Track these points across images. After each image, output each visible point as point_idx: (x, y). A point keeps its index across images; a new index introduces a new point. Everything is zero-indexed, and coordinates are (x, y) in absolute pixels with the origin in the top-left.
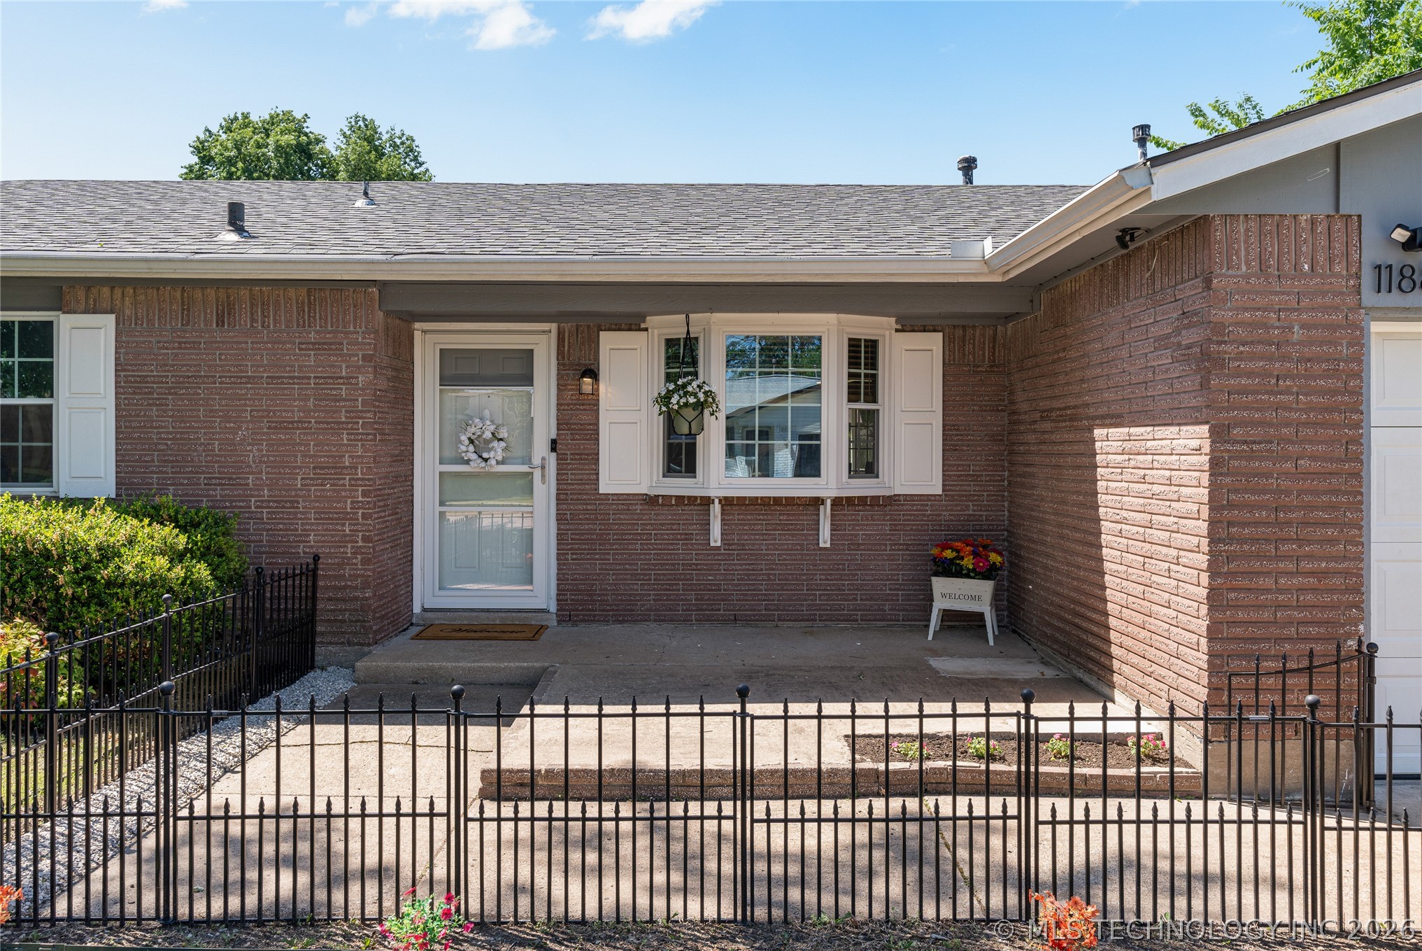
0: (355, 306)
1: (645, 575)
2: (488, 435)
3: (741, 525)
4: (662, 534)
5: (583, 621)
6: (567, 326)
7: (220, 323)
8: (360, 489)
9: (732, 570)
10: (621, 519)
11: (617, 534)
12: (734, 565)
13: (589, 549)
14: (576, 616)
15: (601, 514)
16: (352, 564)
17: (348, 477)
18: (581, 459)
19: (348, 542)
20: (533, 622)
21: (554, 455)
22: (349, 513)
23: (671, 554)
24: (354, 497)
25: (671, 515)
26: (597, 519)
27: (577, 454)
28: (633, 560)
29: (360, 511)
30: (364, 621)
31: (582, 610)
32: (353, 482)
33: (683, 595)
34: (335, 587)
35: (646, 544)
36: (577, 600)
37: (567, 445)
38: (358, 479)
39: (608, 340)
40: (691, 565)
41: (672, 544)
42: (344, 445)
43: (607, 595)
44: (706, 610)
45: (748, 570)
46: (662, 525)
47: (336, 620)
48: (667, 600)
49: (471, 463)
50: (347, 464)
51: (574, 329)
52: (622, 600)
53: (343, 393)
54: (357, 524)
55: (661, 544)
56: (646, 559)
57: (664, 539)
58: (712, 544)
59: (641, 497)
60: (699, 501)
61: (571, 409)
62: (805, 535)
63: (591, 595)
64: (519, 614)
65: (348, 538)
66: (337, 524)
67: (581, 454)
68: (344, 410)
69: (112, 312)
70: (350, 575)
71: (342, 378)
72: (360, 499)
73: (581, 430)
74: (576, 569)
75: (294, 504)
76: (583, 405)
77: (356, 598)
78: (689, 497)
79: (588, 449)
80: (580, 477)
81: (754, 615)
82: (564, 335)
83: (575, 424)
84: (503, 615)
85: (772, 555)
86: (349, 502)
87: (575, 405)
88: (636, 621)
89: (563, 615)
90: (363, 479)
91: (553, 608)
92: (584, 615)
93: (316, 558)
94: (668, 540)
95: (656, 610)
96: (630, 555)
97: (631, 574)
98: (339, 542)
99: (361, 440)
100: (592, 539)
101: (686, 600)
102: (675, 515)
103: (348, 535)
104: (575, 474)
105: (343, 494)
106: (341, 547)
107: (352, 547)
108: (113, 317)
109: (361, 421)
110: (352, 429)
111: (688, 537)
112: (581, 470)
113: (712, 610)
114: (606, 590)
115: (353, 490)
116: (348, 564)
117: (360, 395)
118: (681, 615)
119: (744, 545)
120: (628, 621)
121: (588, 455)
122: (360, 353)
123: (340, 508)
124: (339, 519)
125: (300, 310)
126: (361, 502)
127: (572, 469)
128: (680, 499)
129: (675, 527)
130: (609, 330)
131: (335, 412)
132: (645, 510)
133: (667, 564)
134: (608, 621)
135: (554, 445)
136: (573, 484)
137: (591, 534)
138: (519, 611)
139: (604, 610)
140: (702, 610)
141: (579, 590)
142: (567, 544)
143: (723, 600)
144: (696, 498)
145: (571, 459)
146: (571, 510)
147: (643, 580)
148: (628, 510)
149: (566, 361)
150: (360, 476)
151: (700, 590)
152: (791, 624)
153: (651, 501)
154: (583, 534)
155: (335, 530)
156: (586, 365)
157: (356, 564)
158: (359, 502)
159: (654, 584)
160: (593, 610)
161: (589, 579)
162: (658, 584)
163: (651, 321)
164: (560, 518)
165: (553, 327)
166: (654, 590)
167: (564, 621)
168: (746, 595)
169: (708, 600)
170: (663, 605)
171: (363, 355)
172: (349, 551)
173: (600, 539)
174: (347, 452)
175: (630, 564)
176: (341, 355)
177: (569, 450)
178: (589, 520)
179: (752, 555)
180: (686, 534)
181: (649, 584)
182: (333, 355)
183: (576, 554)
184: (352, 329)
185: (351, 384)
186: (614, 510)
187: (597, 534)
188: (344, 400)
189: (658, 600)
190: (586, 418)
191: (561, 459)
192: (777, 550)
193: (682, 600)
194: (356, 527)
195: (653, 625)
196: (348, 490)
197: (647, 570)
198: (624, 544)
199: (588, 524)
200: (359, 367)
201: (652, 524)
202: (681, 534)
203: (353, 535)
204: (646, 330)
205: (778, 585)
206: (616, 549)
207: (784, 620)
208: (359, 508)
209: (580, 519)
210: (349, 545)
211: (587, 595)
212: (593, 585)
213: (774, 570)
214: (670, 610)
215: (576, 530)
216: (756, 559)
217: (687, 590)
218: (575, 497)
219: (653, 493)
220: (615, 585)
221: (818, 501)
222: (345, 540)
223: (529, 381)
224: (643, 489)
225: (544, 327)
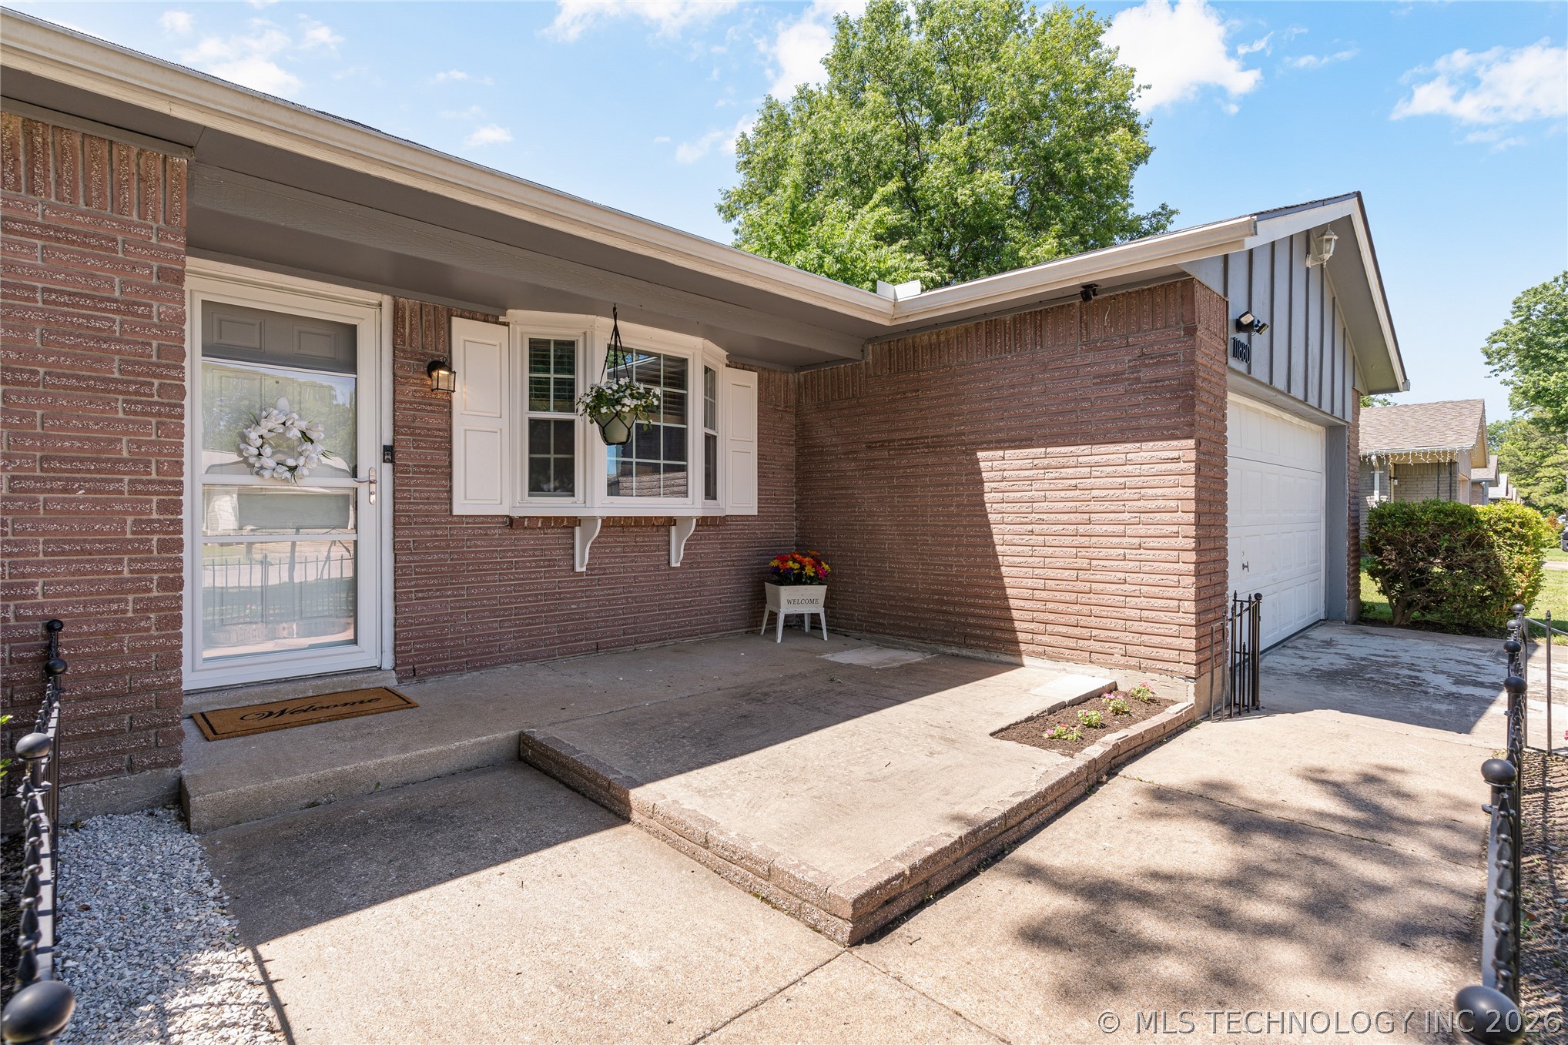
0: (141, 179)
1: (505, 610)
2: (295, 433)
3: (602, 548)
4: (523, 562)
5: (433, 674)
6: (407, 303)
8: (155, 498)
9: (595, 596)
10: (476, 546)
11: (472, 564)
12: (597, 590)
13: (439, 585)
14: (424, 668)
15: (453, 541)
16: (139, 630)
17: (126, 478)
18: (428, 473)
19: (130, 592)
20: (364, 686)
21: (388, 467)
22: (130, 541)
23: (533, 584)
24: (142, 513)
25: (534, 539)
26: (448, 546)
27: (423, 466)
28: (492, 593)
29: (155, 537)
31: (430, 661)
32: (140, 487)
33: (547, 628)
34: (99, 675)
35: (507, 574)
36: (424, 649)
37: (409, 454)
38: (150, 482)
39: (461, 328)
40: (554, 594)
41: (534, 572)
42: (120, 421)
43: (461, 638)
44: (570, 642)
45: (609, 595)
46: (524, 551)
47: (100, 734)
48: (529, 636)
49: (267, 474)
50: (125, 454)
51: (417, 308)
52: (480, 642)
53: (117, 328)
54: (148, 560)
55: (523, 573)
56: (506, 592)
57: (526, 567)
58: (578, 569)
59: (500, 520)
60: (565, 523)
61: (415, 409)
62: (657, 556)
63: (442, 641)
64: (344, 678)
65: (129, 585)
66: (102, 561)
67: (428, 466)
68: (117, 358)
70: (133, 650)
71: (115, 301)
72: (155, 516)
73: (428, 436)
74: (422, 611)
76: (430, 405)
77: (147, 689)
78: (556, 518)
79: (436, 460)
80: (426, 495)
81: (614, 642)
82: (403, 312)
83: (419, 428)
84: (319, 682)
85: (630, 577)
86: (129, 522)
87: (420, 403)
88: (497, 664)
89: (406, 671)
90: (161, 482)
91: (388, 663)
92: (432, 667)
93: (54, 625)
94: (530, 567)
95: (518, 649)
96: (488, 588)
97: (490, 611)
98: (109, 592)
99: (159, 414)
100: (442, 572)
101: (549, 633)
102: (538, 539)
103: (128, 580)
104: (421, 491)
105: (117, 507)
106: (111, 601)
107: (136, 601)
109: (156, 382)
110: (137, 393)
111: (551, 563)
112: (428, 486)
113: (576, 641)
114: (460, 632)
115: (141, 501)
116: (127, 631)
117: (155, 337)
118: (544, 651)
119: (605, 569)
120: (486, 665)
121: (437, 467)
122: (155, 265)
123: (109, 533)
124: (107, 551)
126: (158, 521)
127: (416, 485)
128: (546, 520)
129: (537, 553)
130: (461, 317)
131: (100, 360)
132: (506, 534)
133: (529, 595)
134: (463, 670)
135: (389, 453)
136: (418, 504)
137: (441, 566)
138: (336, 674)
139: (457, 657)
140: (565, 643)
141: (427, 636)
142: (410, 580)
143: (586, 629)
144: (562, 518)
145: (415, 473)
146: (415, 536)
147: (503, 616)
148: (486, 535)
149: (409, 349)
150: (154, 476)
151: (564, 621)
152: (646, 646)
153: (511, 522)
154: (431, 566)
155: (98, 573)
156: (433, 356)
157: (148, 629)
158: (152, 521)
159: (515, 620)
160: (444, 659)
161: (439, 622)
162: (519, 619)
163: (513, 314)
164: (397, 546)
165: (386, 299)
166: (516, 626)
167: (407, 678)
168: (607, 621)
169: (572, 630)
170: (526, 642)
171: (160, 268)
172: (130, 607)
173: (453, 571)
174: (126, 433)
175: (488, 599)
176: (111, 260)
177: (412, 461)
178: (439, 548)
179: (612, 579)
180: (549, 560)
181: (510, 620)
182: (94, 257)
183: (422, 591)
184: (135, 218)
185: (135, 314)
186: (469, 535)
187: (449, 566)
188: (120, 341)
189: (520, 637)
190: (434, 421)
191: (402, 472)
192: (634, 572)
193: (545, 634)
194: (147, 565)
195: (515, 667)
196: (128, 501)
197: (507, 604)
198: (481, 576)
199: (437, 553)
200: (152, 288)
201: (512, 551)
202: (544, 561)
203: (140, 580)
204: (506, 324)
205: (635, 607)
206: (472, 582)
207: (641, 643)
208: (153, 532)
209: (427, 548)
210: (130, 598)
211: (436, 641)
212: (444, 628)
213: (631, 592)
214: (533, 646)
215: (422, 561)
216: (616, 583)
217: (551, 622)
218: (420, 520)
219: (516, 514)
220: (471, 625)
221: (671, 521)
222: (120, 587)
223: (351, 366)
224: (504, 510)
225: (374, 297)
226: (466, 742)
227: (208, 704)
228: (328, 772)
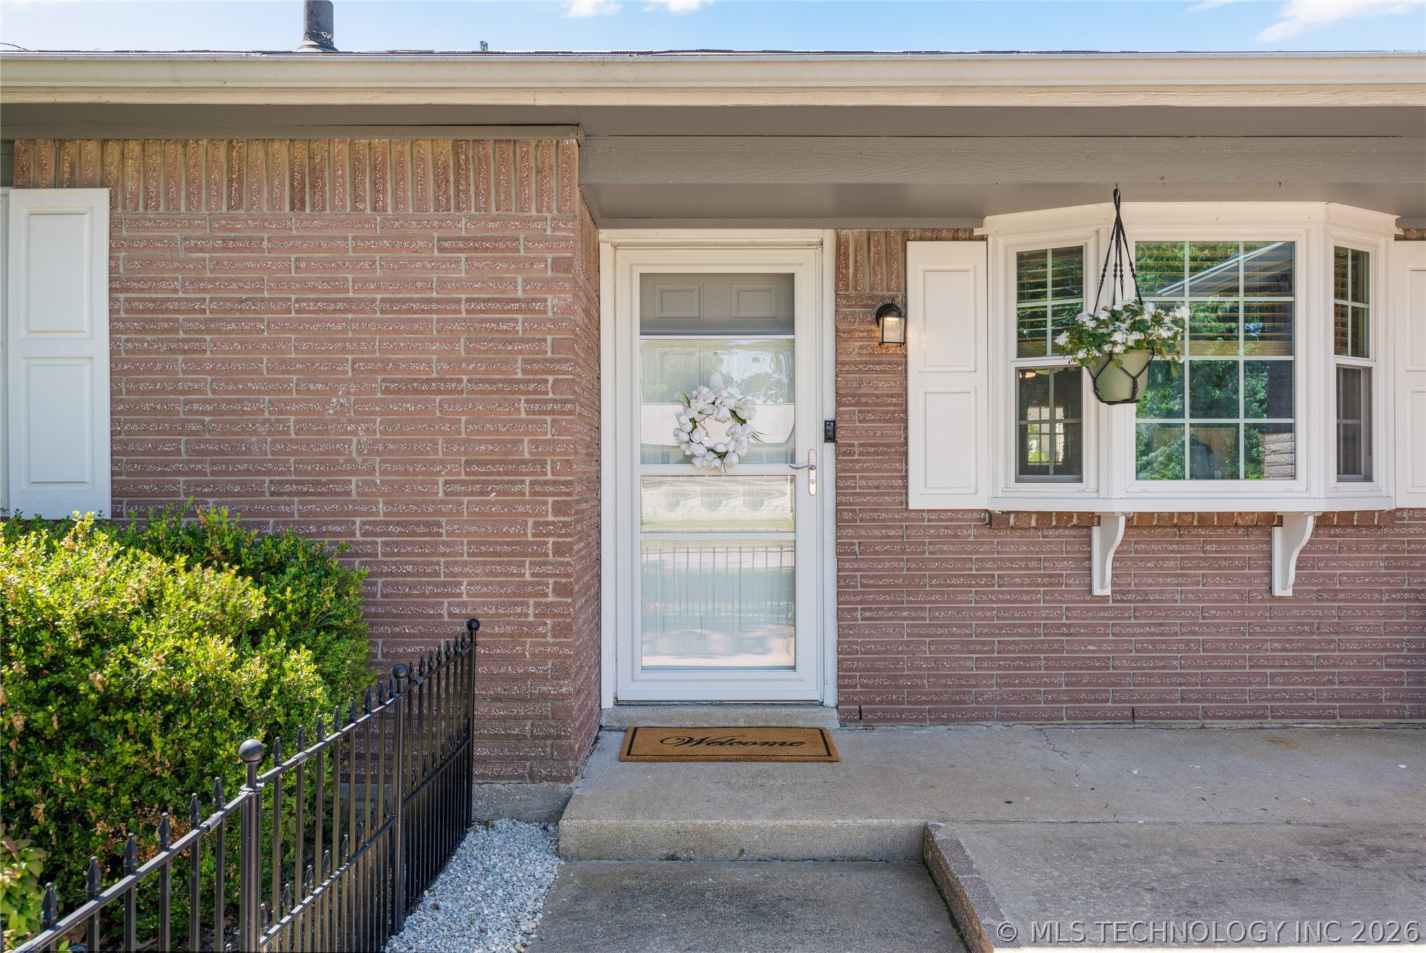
0: (538, 172)
1: (984, 643)
2: (724, 414)
3: (1142, 559)
4: (1010, 576)
5: (884, 720)
6: (851, 235)
7: (297, 203)
8: (550, 500)
9: (1128, 634)
10: (942, 552)
11: (937, 577)
12: (1131, 626)
13: (891, 602)
14: (873, 712)
15: (910, 544)
16: (537, 635)
17: (528, 479)
18: (877, 453)
19: (530, 595)
20: (800, 724)
21: (830, 446)
22: (530, 543)
23: (1026, 609)
24: (539, 515)
25: (1027, 544)
26: (903, 551)
27: (871, 445)
28: (964, 618)
29: (551, 540)
30: (559, 737)
31: (880, 703)
32: (538, 488)
33: (1048, 676)
34: (507, 678)
35: (985, 593)
36: (872, 686)
37: (854, 430)
38: (546, 483)
39: (921, 255)
40: (1059, 626)
41: (1027, 592)
42: (522, 421)
43: (921, 677)
44: (1085, 701)
45: (1153, 634)
46: (1011, 560)
47: (508, 736)
48: (1020, 685)
49: (697, 461)
50: (527, 455)
51: (864, 239)
52: (947, 686)
53: (519, 328)
54: (545, 563)
55: (1010, 593)
56: (985, 618)
57: (1015, 585)
58: (1097, 591)
59: (976, 516)
60: (1075, 521)
61: (861, 371)
62: (1247, 576)
63: (895, 677)
64: (777, 710)
65: (529, 589)
66: (509, 563)
67: (876, 445)
68: (520, 358)
69: (102, 185)
70: (533, 655)
71: (518, 301)
72: (550, 518)
73: (877, 404)
74: (870, 635)
75: (432, 528)
76: (880, 363)
77: (544, 697)
78: (1060, 515)
79: (888, 436)
80: (875, 483)
81: (1165, 710)
82: (847, 249)
83: (866, 395)
84: (751, 711)
85: (1193, 609)
86: (530, 524)
87: (867, 363)
88: (971, 719)
89: (850, 711)
90: (555, 483)
91: (831, 698)
92: (883, 711)
93: (473, 625)
94: (1021, 585)
95: (1002, 701)
96: (959, 611)
97: (962, 643)
98: (514, 595)
99: (552, 412)
100: (896, 586)
101: (1051, 684)
102: (1033, 544)
103: (529, 583)
104: (868, 478)
105: (521, 509)
106: (516, 604)
107: (537, 605)
108: (104, 193)
109: (551, 378)
110: (535, 392)
111: (1054, 580)
112: (877, 471)
113: (1095, 700)
114: (920, 669)
115: (538, 503)
116: (529, 635)
117: (549, 332)
118: (1044, 710)
119: (1146, 593)
120: (956, 719)
121: (889, 446)
122: (549, 256)
123: (514, 535)
124: (512, 554)
125: (441, 180)
126: (553, 523)
127: (862, 470)
128: (1044, 517)
129: (1033, 564)
130: (921, 239)
131: (506, 362)
132: (983, 536)
133: (1020, 626)
134: (924, 720)
135: (830, 430)
136: (864, 495)
137: (894, 577)
138: (773, 704)
139: (916, 703)
140: (1077, 701)
141: (877, 670)
142: (856, 593)
143: (1113, 684)
144: (1070, 515)
145: (861, 454)
146: (861, 537)
147: (981, 652)
148: (955, 536)
149: (852, 292)
150: (549, 477)
151: (1075, 668)
152: (1225, 723)
153: (992, 520)
154: (881, 577)
155: (505, 575)
156: (883, 298)
157: (545, 635)
158: (547, 524)
159: (999, 659)
160: (898, 703)
161: (891, 652)
162: (1005, 659)
163: (993, 224)
164: (843, 551)
165: (828, 236)
166: (999, 668)
167: (851, 721)
168: (1151, 675)
169: (1089, 684)
170: (1014, 693)
171: (554, 259)
172: (531, 612)
173: (909, 585)
174: (527, 433)
175: (959, 626)
176: (516, 260)
177: (857, 438)
178: (891, 553)
179: (1159, 609)
180: (1051, 576)
181: (991, 659)
182: (501, 260)
183: (870, 610)
184: (534, 213)
185: (533, 311)
186: (931, 536)
187: (904, 578)
188: (521, 341)
189: (1005, 685)
190: (884, 385)
191: (844, 454)
192: (1200, 600)
193: (1045, 684)
194: (544, 569)
195: (998, 726)
196: (529, 502)
197: (987, 635)
198: (948, 593)
199: (889, 560)
200: (547, 282)
201: (994, 560)
202: (1043, 576)
203: (538, 584)
204: (983, 238)
205: (1203, 658)
206: (936, 602)
207: (1214, 717)
208: (548, 535)
209: (877, 553)
210: (531, 601)
211: (888, 677)
212: (898, 660)
213: (1195, 633)
214: (1026, 701)
215: (870, 569)
216: (1167, 617)
217: (1054, 668)
218: (867, 516)
219: (997, 508)
220: (936, 660)
221: (1272, 520)
222: (523, 591)
223: (788, 325)
224: (981, 502)
225: (813, 235)
226: (850, 822)
227: (644, 718)
228: (689, 823)
